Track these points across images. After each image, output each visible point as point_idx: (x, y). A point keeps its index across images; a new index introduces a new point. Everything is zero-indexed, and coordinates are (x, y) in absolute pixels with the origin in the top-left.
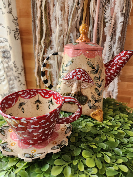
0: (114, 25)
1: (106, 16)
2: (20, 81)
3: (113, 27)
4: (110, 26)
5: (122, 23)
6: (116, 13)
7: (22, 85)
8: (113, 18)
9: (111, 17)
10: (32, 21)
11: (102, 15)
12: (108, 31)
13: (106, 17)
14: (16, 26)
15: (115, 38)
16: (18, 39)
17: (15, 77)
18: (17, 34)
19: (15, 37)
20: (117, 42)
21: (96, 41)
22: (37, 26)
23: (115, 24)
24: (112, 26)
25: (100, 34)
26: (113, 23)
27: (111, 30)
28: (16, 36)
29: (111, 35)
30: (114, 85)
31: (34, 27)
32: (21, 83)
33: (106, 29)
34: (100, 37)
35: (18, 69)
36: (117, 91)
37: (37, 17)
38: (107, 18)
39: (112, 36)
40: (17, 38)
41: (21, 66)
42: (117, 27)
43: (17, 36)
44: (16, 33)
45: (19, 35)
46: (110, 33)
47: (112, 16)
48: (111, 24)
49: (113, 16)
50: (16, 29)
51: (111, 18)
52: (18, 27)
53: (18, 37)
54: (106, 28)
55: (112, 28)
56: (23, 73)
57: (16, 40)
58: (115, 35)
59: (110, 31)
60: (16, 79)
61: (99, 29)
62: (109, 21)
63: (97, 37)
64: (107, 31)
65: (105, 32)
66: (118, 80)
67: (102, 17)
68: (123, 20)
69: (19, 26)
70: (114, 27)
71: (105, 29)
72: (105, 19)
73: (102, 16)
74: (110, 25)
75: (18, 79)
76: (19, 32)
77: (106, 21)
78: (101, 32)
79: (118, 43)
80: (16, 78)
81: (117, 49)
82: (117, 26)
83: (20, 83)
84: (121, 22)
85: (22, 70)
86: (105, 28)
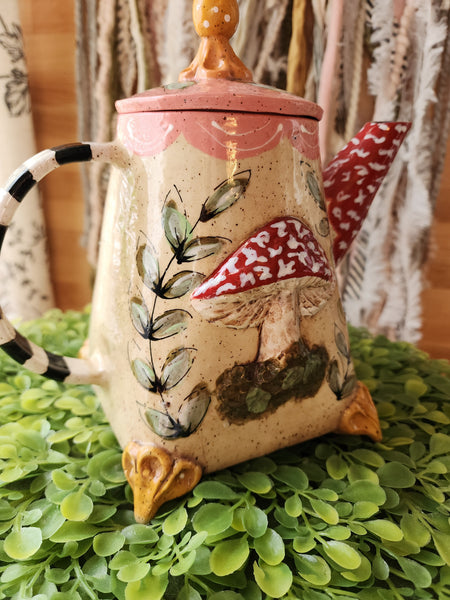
0: (405, 58)
1: (375, 22)
2: (26, 282)
3: (404, 67)
4: (393, 62)
5: (440, 50)
6: (417, 10)
7: (36, 299)
8: (403, 30)
9: (397, 26)
10: (78, 43)
11: (359, 16)
12: (382, 81)
13: (375, 26)
14: (13, 61)
15: (413, 111)
16: (19, 114)
17: (9, 266)
18: (14, 92)
19: (9, 105)
20: (418, 124)
21: (333, 123)
22: (99, 63)
23: (411, 53)
24: (400, 61)
25: (350, 96)
26: (402, 50)
27: (395, 78)
28: (14, 98)
29: (396, 97)
30: (406, 300)
31: (84, 69)
32: (34, 292)
33: (375, 74)
34: (350, 105)
35: (20, 232)
36: (417, 324)
37: (98, 27)
38: (379, 29)
39: (399, 100)
40: (15, 110)
41: (34, 224)
42: (419, 65)
43: (18, 102)
44: (14, 88)
45: (28, 97)
46: (392, 90)
47: (399, 19)
48: (393, 53)
49: (404, 22)
50: (15, 72)
51: (396, 30)
52: (21, 66)
53: (21, 103)
54: (374, 65)
55: (397, 69)
56: (39, 250)
57: (11, 114)
58: (410, 99)
59: (390, 79)
60: (12, 275)
61: (346, 76)
62: (388, 41)
63: (338, 105)
64: (378, 79)
65: (372, 84)
66: (422, 280)
67: (356, 28)
68: (442, 37)
69: (26, 63)
70: (406, 63)
71: (370, 72)
72: (369, 31)
73: (356, 21)
74: (392, 57)
75: (20, 276)
76: (23, 86)
77: (374, 38)
78: (351, 85)
79: (424, 130)
80: (15, 270)
81: (419, 154)
82: (420, 61)
83: (27, 290)
84: (435, 47)
85: (37, 238)
86: (370, 67)
